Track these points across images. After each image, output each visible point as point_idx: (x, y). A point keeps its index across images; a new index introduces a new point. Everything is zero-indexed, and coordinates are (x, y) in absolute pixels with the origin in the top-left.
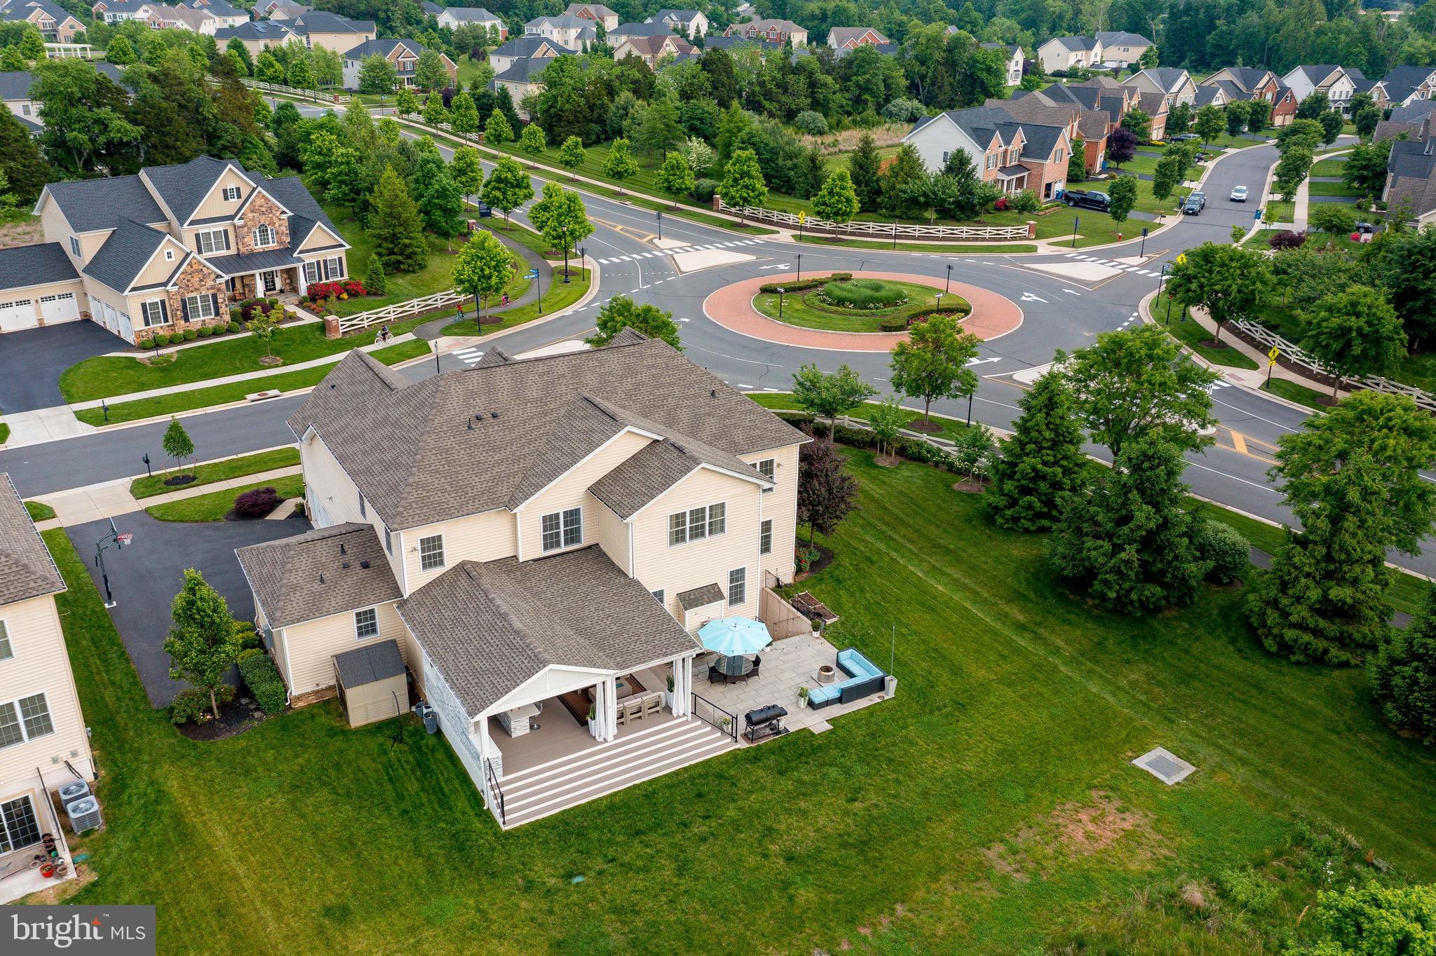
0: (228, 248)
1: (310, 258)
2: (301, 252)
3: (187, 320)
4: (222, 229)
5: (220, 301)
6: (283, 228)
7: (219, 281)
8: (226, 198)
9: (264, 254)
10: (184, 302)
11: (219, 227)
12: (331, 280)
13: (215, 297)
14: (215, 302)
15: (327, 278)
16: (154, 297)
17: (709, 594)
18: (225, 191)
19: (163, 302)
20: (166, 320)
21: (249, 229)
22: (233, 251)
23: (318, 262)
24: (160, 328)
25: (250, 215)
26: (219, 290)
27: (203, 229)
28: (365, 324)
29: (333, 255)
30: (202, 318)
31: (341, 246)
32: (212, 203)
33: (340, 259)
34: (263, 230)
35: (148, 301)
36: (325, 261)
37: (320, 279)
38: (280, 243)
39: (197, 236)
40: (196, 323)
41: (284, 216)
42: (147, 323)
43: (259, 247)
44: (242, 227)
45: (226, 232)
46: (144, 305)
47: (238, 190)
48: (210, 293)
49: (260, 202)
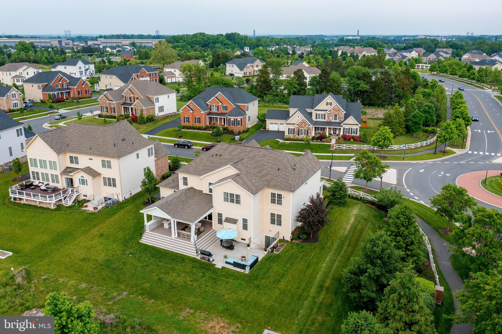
0: (325, 119)
1: (347, 127)
2: (343, 124)
3: (299, 135)
4: (324, 113)
5: (309, 132)
6: (342, 116)
7: (310, 126)
8: (327, 105)
9: (335, 122)
10: (299, 130)
11: (323, 113)
12: (352, 135)
13: (308, 130)
14: (308, 132)
15: (351, 134)
16: (292, 127)
17: (234, 221)
18: (327, 103)
19: (294, 129)
20: (294, 134)
21: (331, 115)
22: (326, 120)
23: (349, 129)
24: (291, 136)
25: (332, 111)
26: (309, 129)
27: (318, 112)
28: (344, 148)
29: (354, 127)
30: (303, 136)
31: (358, 125)
32: (322, 106)
33: (357, 129)
34: (336, 116)
35: (290, 128)
36: (352, 129)
37: (349, 134)
38: (340, 121)
39: (316, 114)
40: (301, 137)
41: (342, 113)
42: (289, 134)
43: (333, 121)
44: (329, 114)
45: (325, 114)
46: (289, 129)
47: (331, 103)
48: (307, 129)
49: (336, 107)
